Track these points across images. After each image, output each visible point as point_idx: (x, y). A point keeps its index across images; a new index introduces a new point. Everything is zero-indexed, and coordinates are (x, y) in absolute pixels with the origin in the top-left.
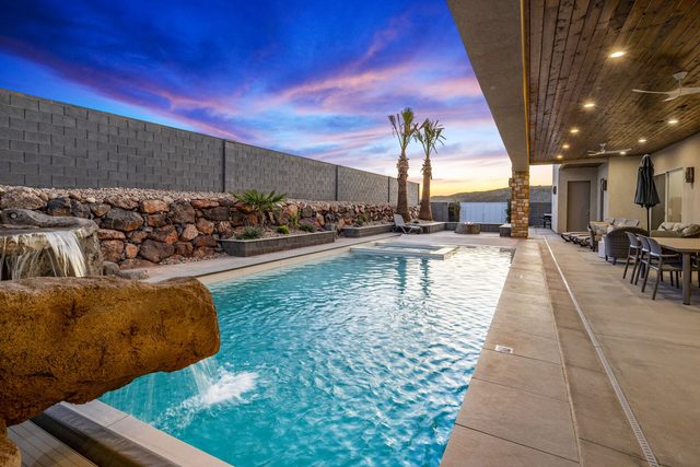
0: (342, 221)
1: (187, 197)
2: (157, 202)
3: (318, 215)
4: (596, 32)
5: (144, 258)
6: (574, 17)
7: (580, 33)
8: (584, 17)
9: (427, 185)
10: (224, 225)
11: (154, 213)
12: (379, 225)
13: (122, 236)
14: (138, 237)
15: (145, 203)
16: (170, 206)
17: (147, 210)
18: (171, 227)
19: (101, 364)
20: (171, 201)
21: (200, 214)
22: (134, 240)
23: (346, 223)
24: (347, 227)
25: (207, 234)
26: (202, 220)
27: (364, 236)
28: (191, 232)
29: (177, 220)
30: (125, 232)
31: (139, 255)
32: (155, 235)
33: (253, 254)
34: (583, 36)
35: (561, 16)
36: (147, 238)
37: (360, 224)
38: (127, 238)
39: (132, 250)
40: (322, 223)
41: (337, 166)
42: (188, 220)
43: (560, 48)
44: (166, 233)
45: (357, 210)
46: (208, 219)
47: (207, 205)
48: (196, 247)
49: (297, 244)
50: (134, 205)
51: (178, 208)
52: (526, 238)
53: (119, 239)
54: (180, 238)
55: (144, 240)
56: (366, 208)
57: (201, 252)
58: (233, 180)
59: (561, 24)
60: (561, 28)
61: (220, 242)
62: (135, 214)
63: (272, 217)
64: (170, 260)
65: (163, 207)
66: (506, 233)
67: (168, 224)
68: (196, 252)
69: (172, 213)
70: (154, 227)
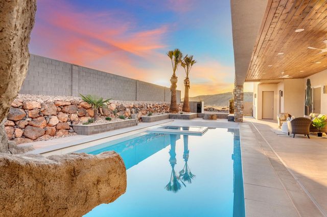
0: (140, 113)
1: (51, 99)
2: (34, 102)
3: (127, 109)
4: (292, 20)
5: (26, 137)
6: (283, 13)
7: (284, 20)
8: (288, 13)
9: (187, 92)
10: (74, 116)
11: (32, 109)
12: (161, 115)
13: (12, 123)
14: (23, 124)
15: (27, 103)
16: (42, 105)
17: (28, 107)
18: (43, 118)
19: (86, 201)
20: (42, 102)
21: (60, 109)
22: (20, 126)
23: (143, 114)
24: (143, 116)
25: (64, 122)
26: (61, 113)
27: (153, 121)
28: (54, 121)
29: (46, 113)
30: (14, 122)
31: (23, 135)
32: (32, 123)
33: (94, 133)
34: (285, 21)
35: (277, 12)
36: (28, 125)
37: (150, 115)
38: (16, 125)
39: (19, 132)
40: (130, 114)
41: (137, 81)
42: (53, 113)
43: (273, 26)
44: (40, 122)
45: (148, 106)
46: (64, 112)
47: (64, 104)
48: (58, 130)
49: (117, 127)
50: (21, 104)
51: (47, 106)
52: (242, 122)
53: (11, 126)
54: (48, 124)
55: (26, 126)
56: (153, 105)
57: (60, 133)
58: (77, 88)
59: (276, 15)
60: (276, 17)
61: (72, 126)
62: (21, 110)
63: (101, 111)
64: (43, 138)
65: (38, 106)
66: (232, 119)
67: (40, 116)
68: (57, 133)
69: (43, 109)
70: (32, 118)
